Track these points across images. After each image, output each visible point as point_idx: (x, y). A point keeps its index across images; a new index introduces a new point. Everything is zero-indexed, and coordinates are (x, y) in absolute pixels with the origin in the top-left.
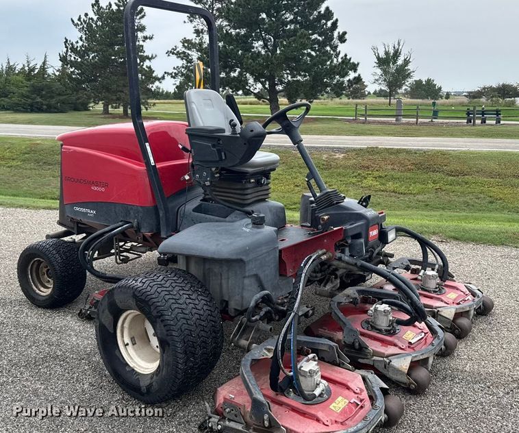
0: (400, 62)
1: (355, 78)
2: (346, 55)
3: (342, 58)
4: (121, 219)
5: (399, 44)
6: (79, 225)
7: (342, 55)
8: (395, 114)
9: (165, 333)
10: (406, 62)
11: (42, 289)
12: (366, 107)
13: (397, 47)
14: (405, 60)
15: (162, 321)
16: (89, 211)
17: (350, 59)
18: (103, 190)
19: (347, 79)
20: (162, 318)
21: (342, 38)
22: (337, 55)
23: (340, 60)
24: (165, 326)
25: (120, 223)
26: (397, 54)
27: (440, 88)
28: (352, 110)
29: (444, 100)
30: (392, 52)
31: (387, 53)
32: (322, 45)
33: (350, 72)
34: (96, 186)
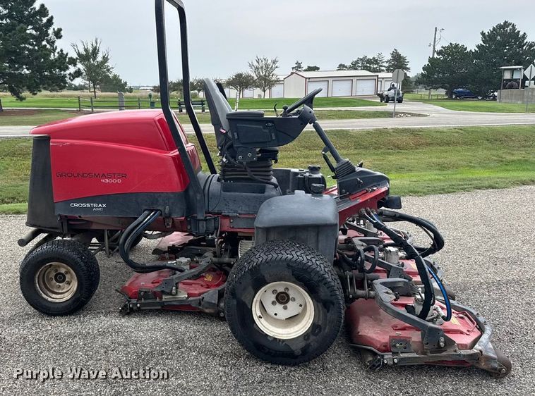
0: (99, 58)
1: (76, 72)
2: (62, 51)
3: (58, 53)
4: (145, 208)
5: (96, 43)
6: (71, 222)
7: (58, 50)
8: (118, 105)
9: (329, 294)
10: (105, 59)
11: (54, 296)
12: (91, 99)
13: (95, 45)
14: (104, 57)
15: (325, 284)
16: (95, 205)
17: (67, 54)
18: (119, 181)
19: (68, 72)
20: (324, 282)
21: (58, 34)
22: (54, 50)
23: (57, 55)
24: (328, 288)
25: (146, 212)
26: (95, 52)
27: (126, 83)
28: (75, 102)
29: (128, 94)
30: (91, 49)
31: (86, 50)
32: (39, 39)
33: (70, 66)
34: (108, 178)
